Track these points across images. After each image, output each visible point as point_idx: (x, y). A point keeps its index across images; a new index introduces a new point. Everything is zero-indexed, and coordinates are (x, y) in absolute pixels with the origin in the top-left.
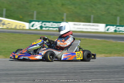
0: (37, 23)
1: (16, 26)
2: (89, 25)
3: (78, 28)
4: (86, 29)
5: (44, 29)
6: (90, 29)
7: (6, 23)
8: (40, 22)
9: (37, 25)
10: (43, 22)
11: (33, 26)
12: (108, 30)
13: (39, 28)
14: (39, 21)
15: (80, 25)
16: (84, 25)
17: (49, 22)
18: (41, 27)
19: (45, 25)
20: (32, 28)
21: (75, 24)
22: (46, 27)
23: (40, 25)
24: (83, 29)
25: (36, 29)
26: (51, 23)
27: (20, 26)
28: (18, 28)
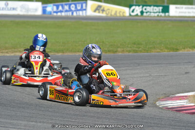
0: (137, 8)
1: (116, 12)
2: (192, 8)
3: (180, 12)
4: (189, 13)
5: (145, 14)
6: (193, 12)
7: (105, 9)
8: (141, 7)
9: (138, 10)
10: (143, 6)
11: (133, 11)
13: (139, 14)
14: (139, 6)
15: (182, 8)
16: (185, 8)
17: (150, 6)
18: (142, 12)
19: (145, 9)
20: (133, 14)
21: (176, 8)
22: (147, 13)
23: (141, 10)
24: (185, 13)
25: (137, 15)
26: (152, 7)
27: (120, 12)
28: (118, 15)
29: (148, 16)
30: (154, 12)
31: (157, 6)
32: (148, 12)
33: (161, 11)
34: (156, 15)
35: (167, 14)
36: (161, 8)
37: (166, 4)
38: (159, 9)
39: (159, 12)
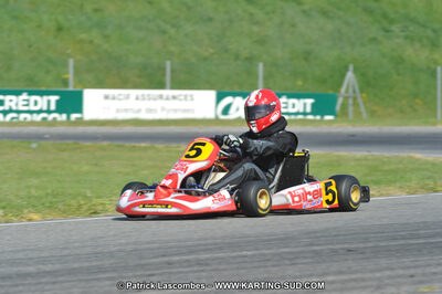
2: (161, 97)
3: (118, 111)
4: (149, 111)
12: (226, 110)
15: (128, 97)
16: (137, 99)
17: (18, 93)
21: (106, 97)
24: (139, 111)
26: (25, 96)
29: (10, 124)
30: (31, 112)
31: (41, 94)
32: (11, 111)
33: (53, 107)
34: (38, 118)
35: (74, 116)
36: (54, 99)
37: (71, 88)
38: (49, 102)
39: (49, 112)
